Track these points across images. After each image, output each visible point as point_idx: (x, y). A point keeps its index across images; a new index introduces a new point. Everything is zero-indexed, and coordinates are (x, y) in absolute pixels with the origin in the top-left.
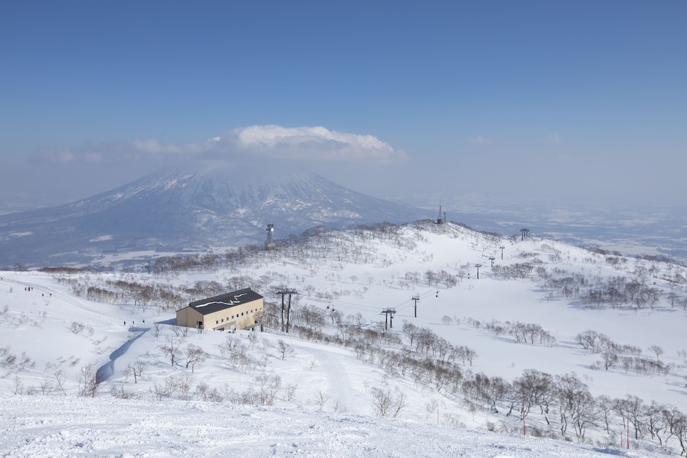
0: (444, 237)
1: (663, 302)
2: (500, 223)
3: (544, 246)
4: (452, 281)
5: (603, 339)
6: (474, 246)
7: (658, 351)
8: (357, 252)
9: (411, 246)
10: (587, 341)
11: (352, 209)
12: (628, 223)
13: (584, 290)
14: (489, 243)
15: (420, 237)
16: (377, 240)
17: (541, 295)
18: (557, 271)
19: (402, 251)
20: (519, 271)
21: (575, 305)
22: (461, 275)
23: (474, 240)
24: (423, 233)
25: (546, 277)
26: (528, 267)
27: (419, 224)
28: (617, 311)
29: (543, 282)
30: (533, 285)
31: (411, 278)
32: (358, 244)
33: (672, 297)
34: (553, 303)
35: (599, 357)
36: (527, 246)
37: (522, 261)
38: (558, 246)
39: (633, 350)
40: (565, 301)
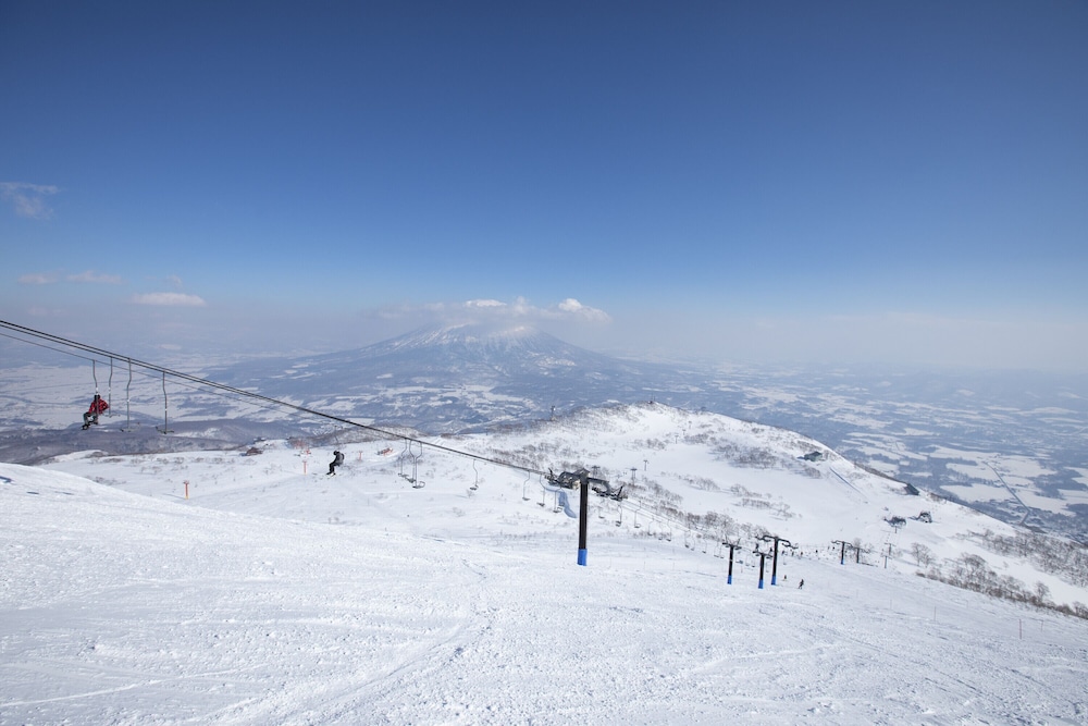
0: (654, 412)
1: (778, 464)
2: (680, 372)
3: (715, 419)
4: (661, 446)
5: (744, 489)
6: (673, 419)
7: (770, 496)
8: (605, 423)
9: (636, 420)
10: (735, 490)
11: (569, 358)
12: (776, 375)
13: (737, 455)
14: (681, 418)
15: (640, 414)
16: (615, 416)
17: (713, 456)
18: (723, 440)
19: (631, 423)
20: (700, 439)
21: (731, 464)
22: (667, 441)
23: (672, 415)
24: (642, 410)
25: (716, 443)
26: (705, 436)
27: (639, 403)
28: (754, 469)
29: (714, 447)
30: (708, 449)
31: (638, 443)
32: (606, 419)
33: (783, 462)
34: (720, 463)
35: (740, 499)
36: (705, 418)
37: (701, 432)
38: (724, 419)
39: (758, 495)
40: (726, 461)
